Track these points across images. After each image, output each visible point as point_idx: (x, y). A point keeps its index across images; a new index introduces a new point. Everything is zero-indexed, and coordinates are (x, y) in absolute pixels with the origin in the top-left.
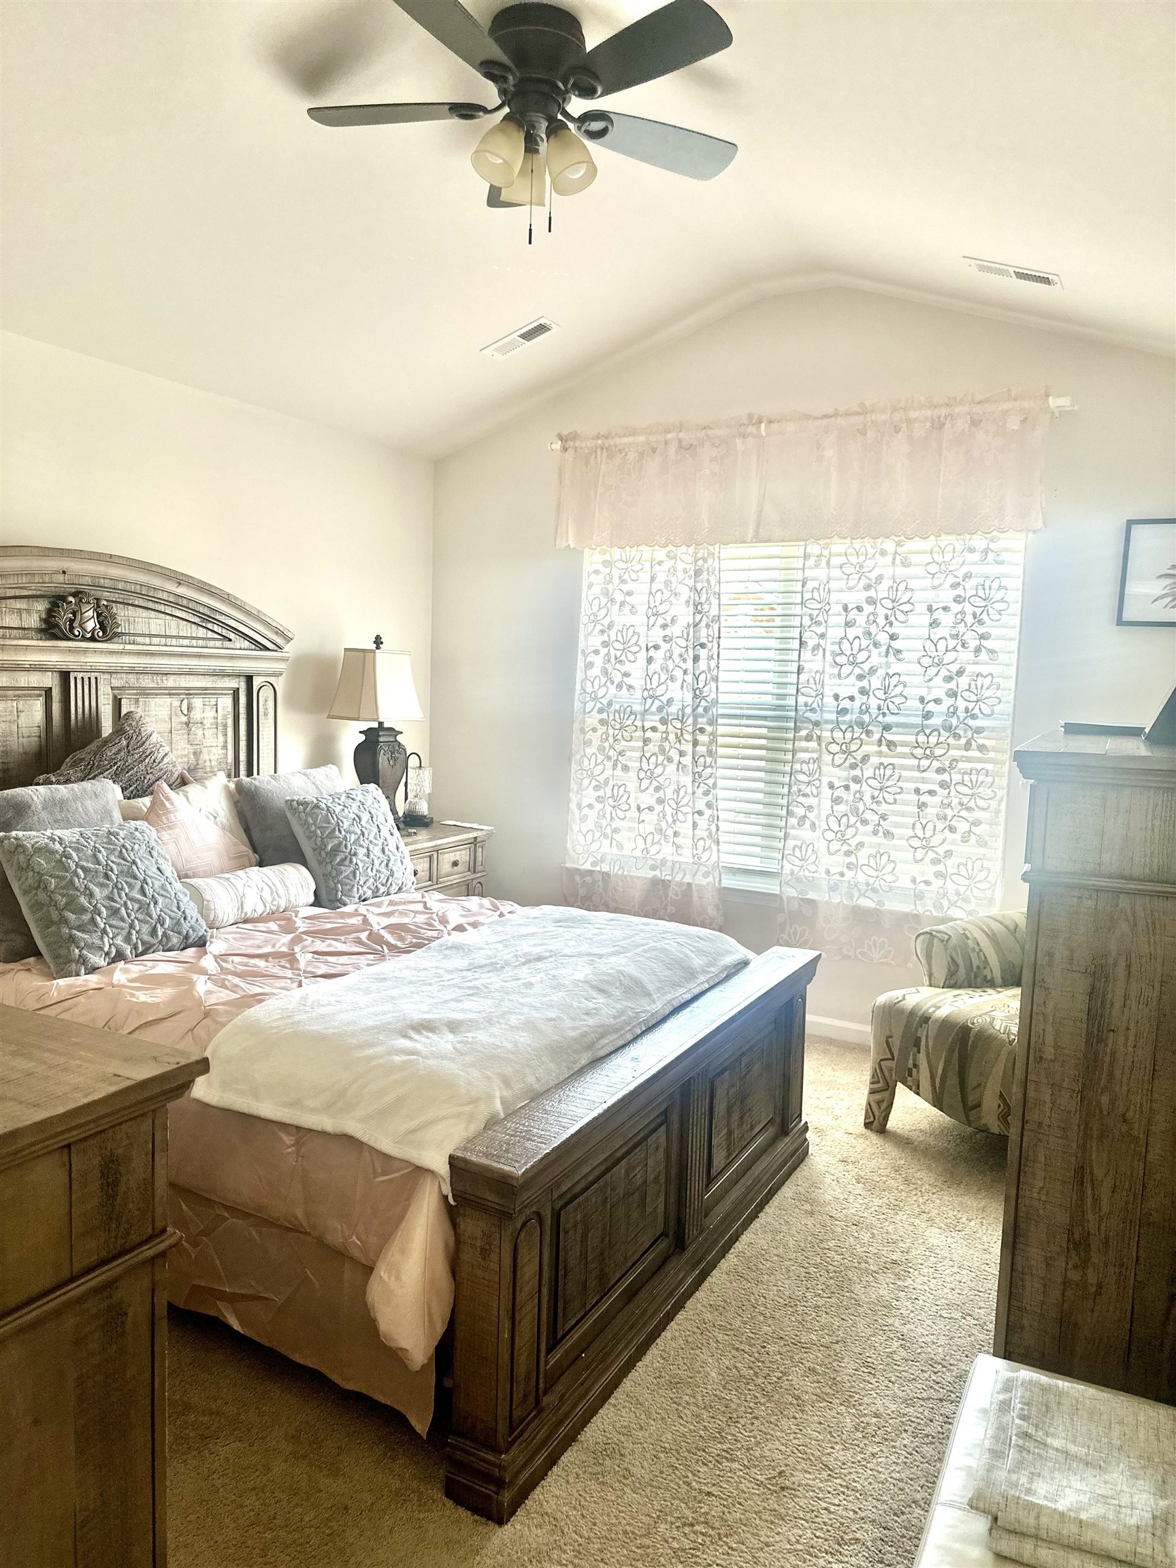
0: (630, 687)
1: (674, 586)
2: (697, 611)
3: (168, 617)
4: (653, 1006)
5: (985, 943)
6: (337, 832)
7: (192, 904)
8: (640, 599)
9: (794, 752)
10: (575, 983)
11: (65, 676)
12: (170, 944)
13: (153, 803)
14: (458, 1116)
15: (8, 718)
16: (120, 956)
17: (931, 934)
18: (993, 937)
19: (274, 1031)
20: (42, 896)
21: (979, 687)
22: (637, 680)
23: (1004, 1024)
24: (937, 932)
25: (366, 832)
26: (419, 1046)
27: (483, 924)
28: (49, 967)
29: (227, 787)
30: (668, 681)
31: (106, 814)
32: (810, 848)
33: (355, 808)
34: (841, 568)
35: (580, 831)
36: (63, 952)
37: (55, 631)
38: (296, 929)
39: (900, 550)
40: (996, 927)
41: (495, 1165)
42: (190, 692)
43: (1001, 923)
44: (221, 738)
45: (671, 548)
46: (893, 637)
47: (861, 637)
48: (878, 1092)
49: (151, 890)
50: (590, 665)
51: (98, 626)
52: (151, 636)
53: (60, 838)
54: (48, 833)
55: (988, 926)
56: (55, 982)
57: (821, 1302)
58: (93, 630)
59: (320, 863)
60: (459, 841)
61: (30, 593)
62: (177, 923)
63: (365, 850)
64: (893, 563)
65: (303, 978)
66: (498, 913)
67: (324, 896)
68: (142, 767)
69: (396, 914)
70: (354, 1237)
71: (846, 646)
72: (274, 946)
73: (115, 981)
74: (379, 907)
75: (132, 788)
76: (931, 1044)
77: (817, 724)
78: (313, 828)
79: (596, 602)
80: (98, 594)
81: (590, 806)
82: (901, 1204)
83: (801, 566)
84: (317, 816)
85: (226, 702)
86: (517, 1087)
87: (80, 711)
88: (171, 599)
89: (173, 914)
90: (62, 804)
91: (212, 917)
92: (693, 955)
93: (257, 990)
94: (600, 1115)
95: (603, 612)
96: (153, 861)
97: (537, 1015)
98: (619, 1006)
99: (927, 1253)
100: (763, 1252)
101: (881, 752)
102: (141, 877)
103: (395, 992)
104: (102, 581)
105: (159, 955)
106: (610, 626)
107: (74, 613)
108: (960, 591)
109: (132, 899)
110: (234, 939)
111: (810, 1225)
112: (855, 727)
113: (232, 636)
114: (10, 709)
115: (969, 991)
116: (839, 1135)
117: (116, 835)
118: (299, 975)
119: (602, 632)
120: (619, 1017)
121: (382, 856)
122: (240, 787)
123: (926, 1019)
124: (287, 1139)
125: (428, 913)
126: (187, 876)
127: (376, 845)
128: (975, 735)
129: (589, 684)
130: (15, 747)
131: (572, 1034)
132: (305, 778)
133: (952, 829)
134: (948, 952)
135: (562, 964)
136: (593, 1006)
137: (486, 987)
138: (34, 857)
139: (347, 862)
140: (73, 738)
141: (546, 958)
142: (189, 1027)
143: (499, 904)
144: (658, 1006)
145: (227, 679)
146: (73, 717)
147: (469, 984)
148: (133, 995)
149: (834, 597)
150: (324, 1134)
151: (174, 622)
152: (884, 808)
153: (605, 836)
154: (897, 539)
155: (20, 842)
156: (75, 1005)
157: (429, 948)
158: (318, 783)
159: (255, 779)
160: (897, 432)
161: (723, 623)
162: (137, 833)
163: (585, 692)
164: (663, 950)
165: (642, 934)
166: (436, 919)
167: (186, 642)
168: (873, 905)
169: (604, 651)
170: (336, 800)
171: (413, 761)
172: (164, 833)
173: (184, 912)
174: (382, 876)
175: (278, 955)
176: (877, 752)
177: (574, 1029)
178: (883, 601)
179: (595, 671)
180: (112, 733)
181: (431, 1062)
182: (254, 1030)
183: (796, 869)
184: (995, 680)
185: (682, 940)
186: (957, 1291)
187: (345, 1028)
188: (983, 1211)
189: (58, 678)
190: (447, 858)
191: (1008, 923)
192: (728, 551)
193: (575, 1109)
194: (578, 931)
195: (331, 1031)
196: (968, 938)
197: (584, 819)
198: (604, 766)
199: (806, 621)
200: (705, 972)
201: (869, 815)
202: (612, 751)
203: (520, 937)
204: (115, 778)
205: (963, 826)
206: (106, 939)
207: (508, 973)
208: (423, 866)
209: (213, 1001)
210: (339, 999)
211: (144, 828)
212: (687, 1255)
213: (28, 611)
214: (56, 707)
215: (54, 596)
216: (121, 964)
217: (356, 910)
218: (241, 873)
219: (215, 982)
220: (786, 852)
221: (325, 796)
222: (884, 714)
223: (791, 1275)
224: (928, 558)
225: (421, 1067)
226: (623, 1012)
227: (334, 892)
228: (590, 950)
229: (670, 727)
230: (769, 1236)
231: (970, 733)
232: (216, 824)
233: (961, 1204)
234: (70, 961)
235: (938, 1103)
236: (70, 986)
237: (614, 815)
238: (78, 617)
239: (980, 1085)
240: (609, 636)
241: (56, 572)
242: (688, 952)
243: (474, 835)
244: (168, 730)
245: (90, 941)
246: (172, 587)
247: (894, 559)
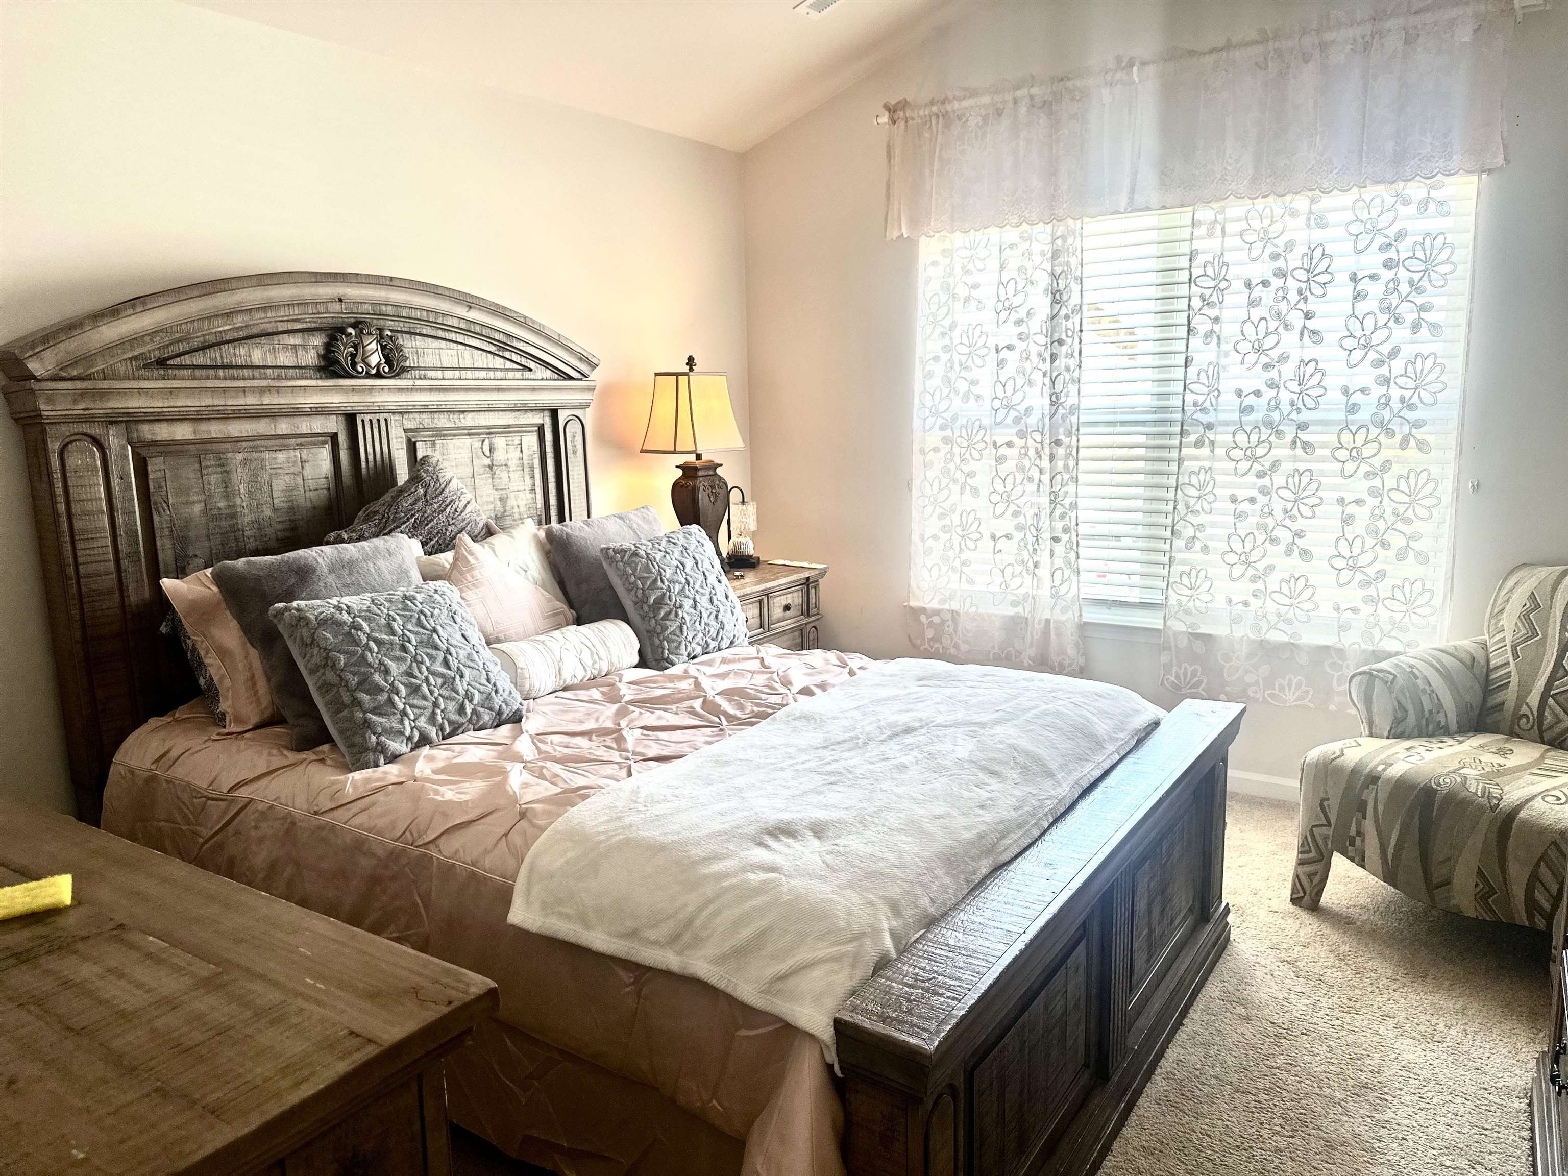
0: (978, 397)
1: (1029, 272)
2: (1055, 301)
3: (460, 347)
4: (1060, 790)
5: (1438, 683)
6: (659, 583)
7: (503, 674)
8: (987, 293)
9: (1180, 461)
10: (959, 762)
11: (351, 419)
12: (481, 723)
13: (456, 559)
14: (837, 959)
15: (292, 470)
16: (425, 740)
17: (1371, 674)
18: (1446, 675)
19: (602, 838)
20: (330, 676)
21: (1419, 371)
22: (985, 389)
23: (1481, 785)
24: (1378, 671)
25: (691, 581)
26: (779, 860)
27: (834, 686)
28: (344, 757)
29: (536, 536)
30: (1026, 387)
31: (402, 574)
32: (1202, 574)
33: (677, 554)
34: (1241, 235)
35: (924, 565)
36: (358, 739)
37: (336, 368)
38: (621, 697)
39: (1314, 207)
40: (1447, 660)
41: (897, 1035)
42: (490, 431)
43: (1454, 657)
44: (528, 481)
45: (1025, 226)
46: (1308, 316)
47: (1268, 318)
48: (1309, 863)
49: (456, 662)
50: (929, 375)
51: (383, 360)
52: (443, 369)
53: (348, 607)
54: (334, 601)
55: (1439, 661)
56: (350, 775)
57: (1283, 1144)
58: (379, 365)
59: (643, 618)
60: (790, 583)
61: (304, 326)
62: (487, 698)
63: (691, 602)
64: (1308, 226)
65: (632, 762)
66: (847, 670)
67: (649, 656)
68: (442, 518)
69: (732, 675)
70: (714, 1102)
71: (1249, 328)
72: (597, 720)
73: (418, 774)
74: (711, 665)
75: (432, 542)
76: (1380, 808)
77: (1209, 427)
78: (633, 579)
79: (936, 299)
80: (382, 323)
81: (935, 537)
82: (1358, 1005)
83: (1188, 237)
84: (637, 565)
85: (531, 440)
86: (908, 913)
87: (371, 458)
88: (462, 326)
89: (482, 688)
90: (350, 565)
91: (527, 687)
92: (1095, 719)
93: (580, 781)
94: (1022, 952)
95: (944, 311)
96: (457, 627)
97: (921, 812)
98: (1018, 793)
99: (1404, 1073)
100: (1197, 1073)
101: (1295, 456)
102: (443, 647)
103: (741, 782)
104: (384, 308)
105: (470, 736)
106: (953, 326)
107: (355, 347)
108: (1392, 254)
109: (434, 674)
110: (554, 713)
111: (1249, 1035)
112: (1263, 428)
113: (532, 365)
114: (294, 459)
115: (1423, 741)
116: (1263, 913)
117: (412, 599)
118: (628, 759)
119: (943, 334)
120: (1021, 807)
121: (710, 607)
122: (550, 535)
123: (1374, 779)
124: (625, 976)
125: (767, 673)
126: (498, 641)
127: (703, 595)
128: (1414, 430)
129: (928, 397)
130: (301, 501)
131: (967, 835)
132: (621, 521)
133: (1385, 545)
134: (1394, 695)
135: (938, 736)
136: (987, 795)
137: (850, 772)
138: (319, 630)
139: (672, 616)
140: (365, 488)
141: (915, 729)
142: (503, 831)
143: (846, 658)
144: (1065, 790)
145: (530, 415)
146: (363, 464)
147: (829, 768)
148: (437, 792)
149: (1232, 272)
150: (668, 974)
151: (467, 352)
152: (1300, 524)
153: (954, 569)
154: (1310, 194)
155: (302, 614)
156: (373, 804)
157: (774, 719)
158: (635, 526)
159: (566, 526)
160: (1307, 62)
161: (1086, 314)
162: (436, 596)
163: (924, 406)
164: (1057, 714)
165: (1028, 694)
166: (777, 679)
167: (482, 374)
168: (1285, 638)
169: (945, 357)
170: (657, 545)
171: (735, 496)
172: (470, 592)
173: (495, 685)
174: (712, 630)
175: (603, 732)
176: (1290, 457)
177: (966, 828)
178: (1295, 273)
179: (935, 382)
180: (408, 481)
181: (797, 883)
182: (577, 836)
183: (1184, 600)
184: (1439, 361)
185: (1078, 699)
186: (1455, 1128)
187: (686, 833)
188: (1464, 1014)
189: (344, 422)
190: (779, 602)
191: (1463, 656)
192: (1091, 226)
193: (987, 944)
194: (948, 691)
195: (670, 838)
196: (1416, 677)
197: (927, 552)
198: (950, 490)
199: (1196, 303)
200: (1112, 739)
201: (1279, 533)
202: (959, 473)
203: (879, 701)
204: (413, 533)
205: (1397, 541)
206: (407, 722)
207: (873, 751)
208: (754, 611)
209: (528, 797)
210: (676, 792)
211: (445, 589)
212: (1111, 1087)
213: (304, 347)
214: (344, 455)
215: (331, 329)
216: (426, 750)
217: (686, 671)
218: (556, 634)
219: (531, 771)
220: (1171, 580)
221: (644, 541)
222: (1299, 411)
223: (1237, 1104)
224: (1348, 216)
225: (785, 889)
226: (1023, 802)
227: (660, 650)
228: (969, 718)
229: (1030, 441)
230: (1200, 1051)
231: (1406, 429)
232: (527, 579)
233: (1433, 1004)
234: (367, 749)
235: (1389, 876)
236: (367, 780)
237: (963, 546)
238: (361, 350)
239: (1449, 859)
240: (951, 339)
241: (332, 301)
242: (1089, 715)
243: (807, 574)
244: (471, 475)
245: (388, 726)
246: (461, 311)
247: (1309, 219)
